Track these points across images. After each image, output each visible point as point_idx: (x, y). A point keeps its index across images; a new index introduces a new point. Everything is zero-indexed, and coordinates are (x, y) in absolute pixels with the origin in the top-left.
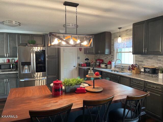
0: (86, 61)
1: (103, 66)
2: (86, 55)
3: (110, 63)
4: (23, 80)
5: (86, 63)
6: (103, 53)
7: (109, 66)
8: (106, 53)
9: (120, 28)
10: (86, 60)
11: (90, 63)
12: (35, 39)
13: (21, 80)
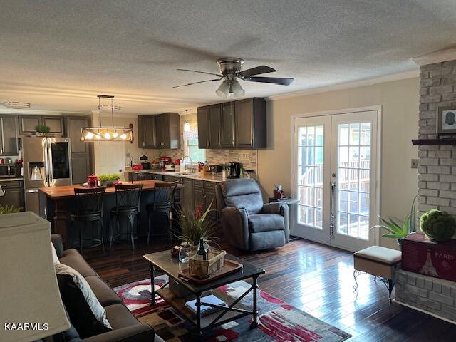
0: (143, 161)
1: (169, 167)
2: (142, 149)
3: (178, 162)
4: (32, 191)
5: (143, 164)
6: (167, 147)
7: (176, 166)
8: (172, 147)
9: (187, 110)
10: (142, 158)
11: (149, 164)
12: (49, 124)
13: (30, 191)
